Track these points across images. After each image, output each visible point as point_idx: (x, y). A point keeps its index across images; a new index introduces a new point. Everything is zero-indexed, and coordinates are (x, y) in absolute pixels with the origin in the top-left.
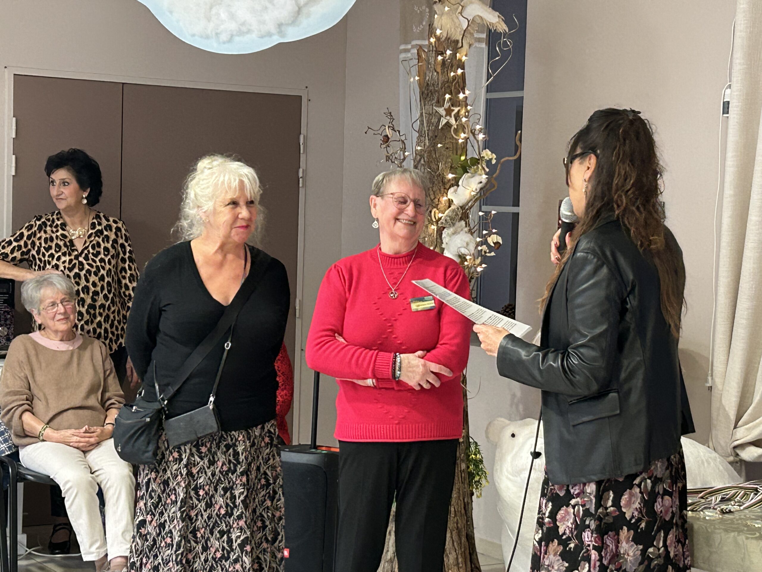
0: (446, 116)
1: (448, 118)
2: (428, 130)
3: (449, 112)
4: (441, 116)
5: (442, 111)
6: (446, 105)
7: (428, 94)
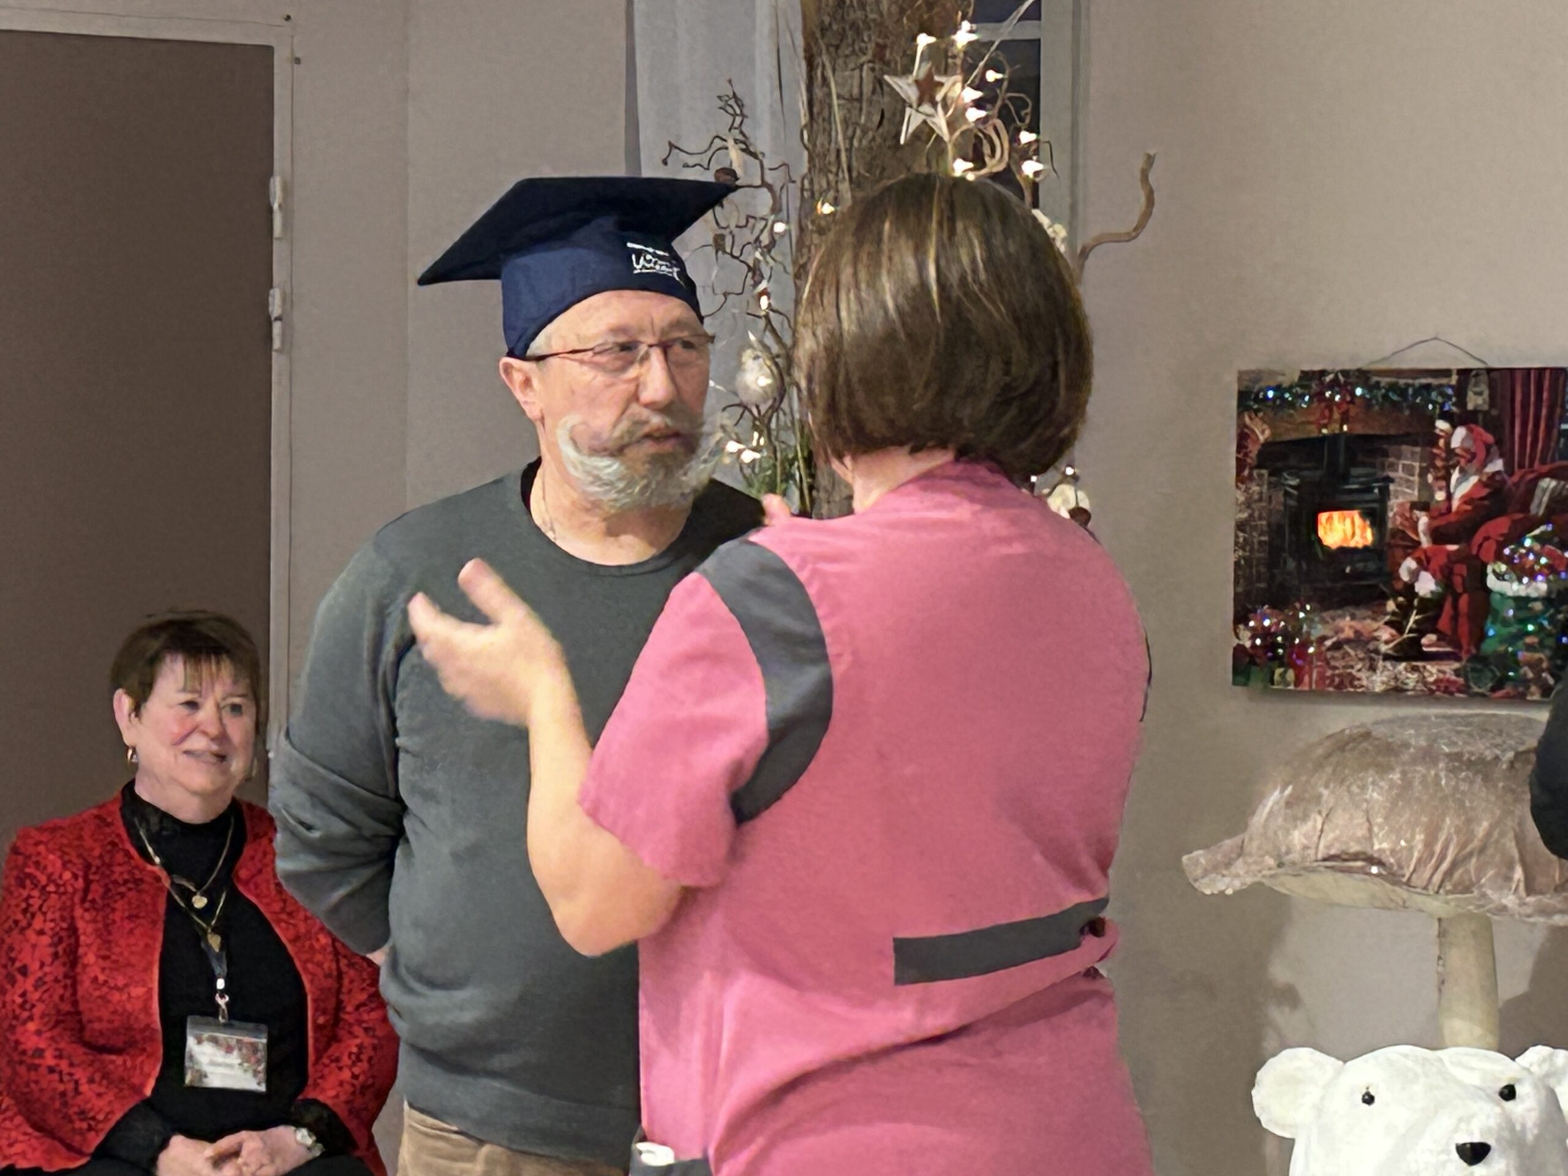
0: (920, 103)
1: (926, 108)
2: (849, 150)
3: (927, 90)
4: (904, 103)
5: (905, 87)
6: (920, 69)
7: (843, 36)
